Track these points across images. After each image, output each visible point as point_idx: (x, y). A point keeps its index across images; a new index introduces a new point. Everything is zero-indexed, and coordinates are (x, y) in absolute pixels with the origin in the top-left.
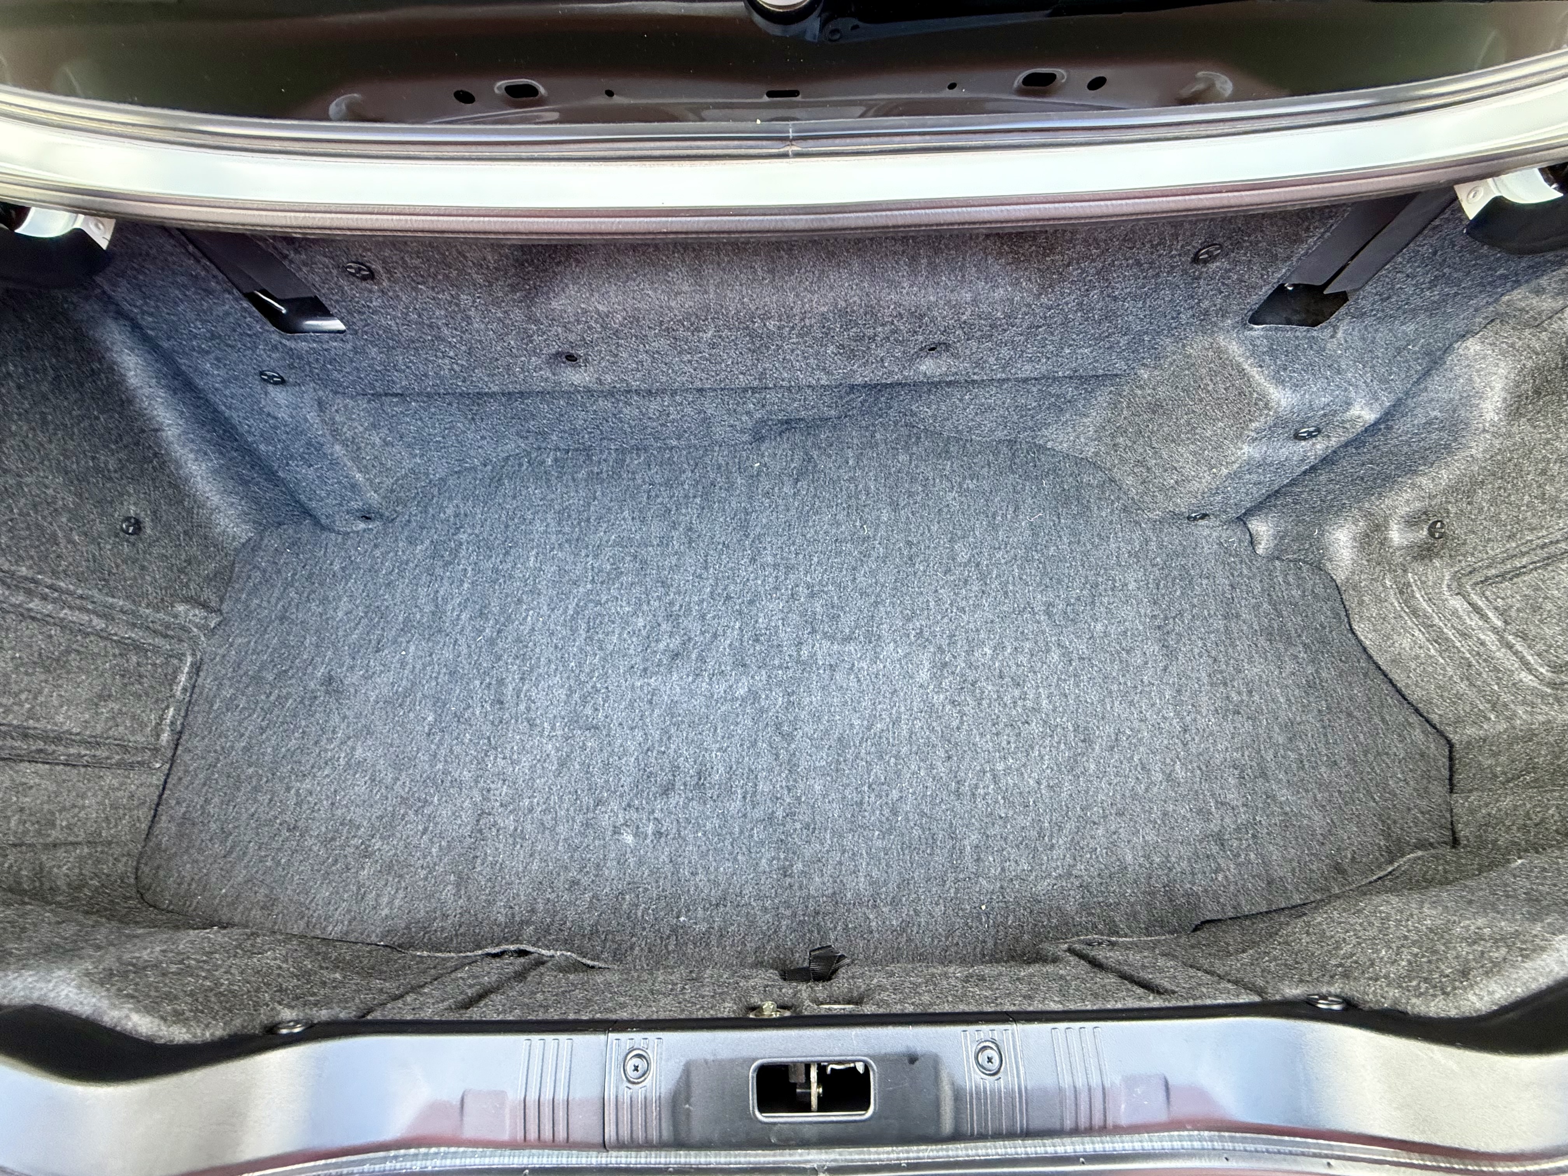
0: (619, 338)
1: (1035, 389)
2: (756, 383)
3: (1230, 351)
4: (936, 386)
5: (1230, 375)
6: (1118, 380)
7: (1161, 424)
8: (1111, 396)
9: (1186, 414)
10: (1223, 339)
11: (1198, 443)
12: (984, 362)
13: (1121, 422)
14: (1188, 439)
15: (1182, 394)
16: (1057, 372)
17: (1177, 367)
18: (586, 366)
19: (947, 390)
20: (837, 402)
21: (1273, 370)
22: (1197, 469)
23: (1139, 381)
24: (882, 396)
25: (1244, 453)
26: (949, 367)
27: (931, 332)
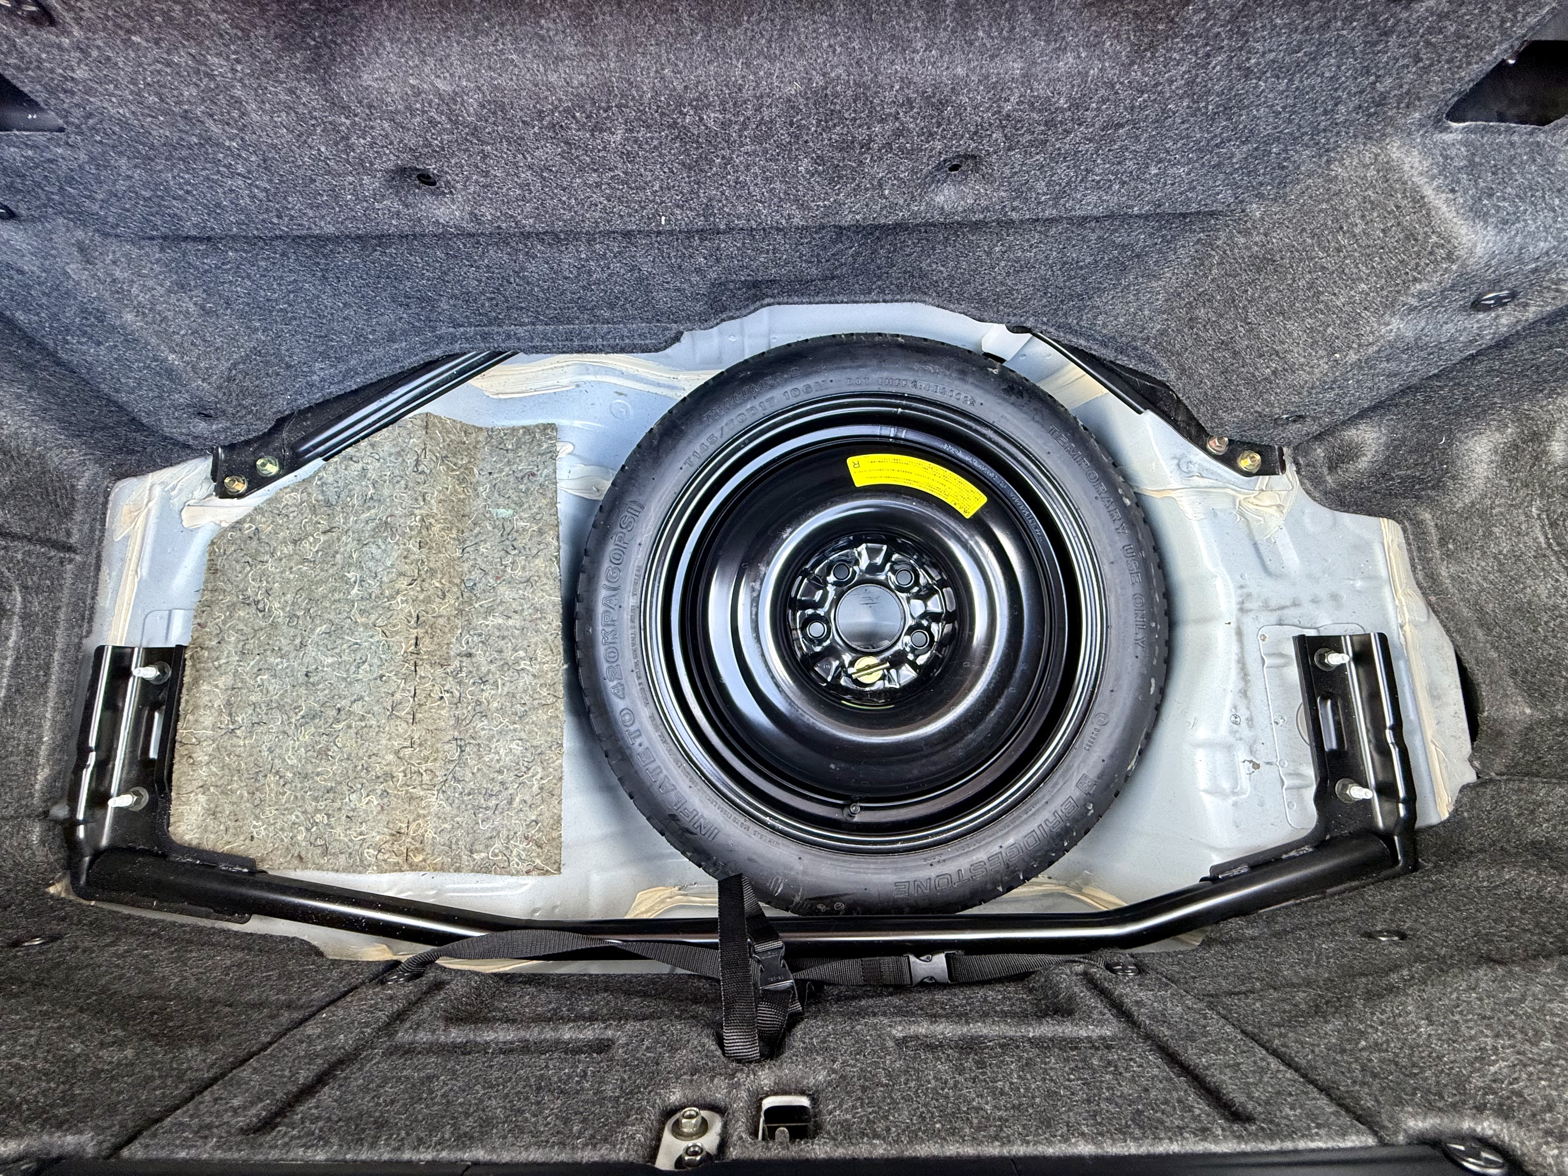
3: (1406, 167)
4: (956, 232)
5: (1398, 207)
6: (1213, 222)
7: (1267, 288)
8: (1198, 247)
9: (1310, 272)
10: (1399, 148)
11: (1320, 316)
12: (1029, 189)
13: (1207, 285)
14: (1305, 309)
15: (1309, 241)
16: (1132, 207)
17: (1311, 197)
18: (451, 192)
19: (971, 237)
20: (819, 255)
21: (1472, 197)
22: (1310, 354)
23: (1246, 222)
24: (882, 247)
25: (1391, 330)
26: (977, 198)
27: (955, 134)
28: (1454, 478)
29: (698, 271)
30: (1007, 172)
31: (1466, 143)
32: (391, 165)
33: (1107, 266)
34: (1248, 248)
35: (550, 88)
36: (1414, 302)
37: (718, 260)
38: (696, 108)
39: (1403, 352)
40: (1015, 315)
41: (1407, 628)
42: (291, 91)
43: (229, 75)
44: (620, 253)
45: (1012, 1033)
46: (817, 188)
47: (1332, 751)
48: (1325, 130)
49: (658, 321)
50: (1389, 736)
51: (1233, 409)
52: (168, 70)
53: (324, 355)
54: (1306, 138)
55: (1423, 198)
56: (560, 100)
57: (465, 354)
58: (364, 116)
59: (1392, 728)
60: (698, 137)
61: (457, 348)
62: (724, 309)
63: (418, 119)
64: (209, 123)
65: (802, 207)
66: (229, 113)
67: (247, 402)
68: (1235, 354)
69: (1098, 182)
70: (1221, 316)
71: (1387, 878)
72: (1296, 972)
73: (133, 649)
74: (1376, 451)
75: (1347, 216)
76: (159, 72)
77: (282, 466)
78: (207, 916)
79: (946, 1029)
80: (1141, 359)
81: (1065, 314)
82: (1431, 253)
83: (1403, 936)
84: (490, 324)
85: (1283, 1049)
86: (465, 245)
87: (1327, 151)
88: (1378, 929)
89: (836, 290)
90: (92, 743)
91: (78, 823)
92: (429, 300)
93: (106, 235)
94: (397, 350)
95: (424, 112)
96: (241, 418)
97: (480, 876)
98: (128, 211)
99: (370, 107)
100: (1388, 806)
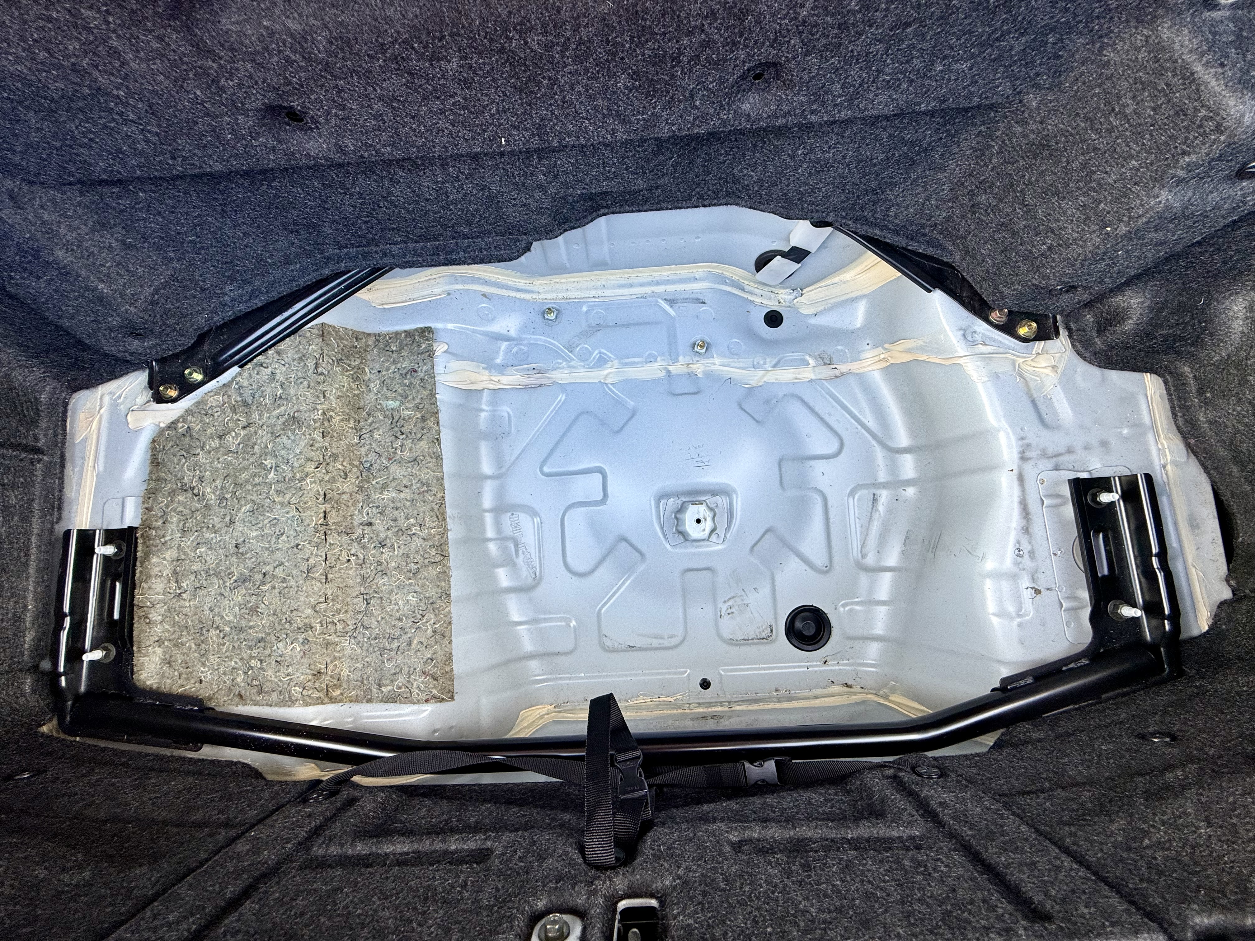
0: (336, 78)
1: (885, 135)
2: (535, 142)
3: (1177, 46)
4: (763, 139)
5: (1168, 85)
6: (992, 115)
7: (1043, 172)
8: (980, 139)
9: (1083, 154)
10: (1168, 28)
11: (1093, 194)
12: (826, 93)
13: (988, 174)
14: (1079, 189)
15: (1083, 125)
16: (919, 104)
17: (1084, 83)
18: (317, 127)
19: (776, 143)
20: (643, 167)
21: (1241, 70)
22: (1083, 230)
23: (1023, 112)
24: (698, 156)
25: (1160, 202)
26: (780, 103)
27: (756, 42)
28: (1211, 334)
29: (540, 187)
30: (806, 77)
31: (1233, 19)
32: (259, 104)
33: (898, 162)
34: (1025, 136)
35: (388, 20)
36: (1182, 174)
37: (556, 176)
38: (520, 32)
39: (1171, 222)
40: (817, 211)
41: (1169, 467)
42: (160, 39)
43: (104, 27)
44: (471, 174)
45: (833, 836)
46: (636, 103)
47: (1104, 576)
48: (1098, 17)
49: (510, 234)
50: (1155, 562)
51: (1012, 283)
52: (50, 25)
53: (232, 279)
54: (1081, 26)
55: (1192, 74)
56: (398, 32)
57: (350, 271)
58: (228, 58)
59: (1157, 555)
60: (525, 60)
61: (343, 266)
62: (566, 220)
63: (276, 59)
64: (96, 74)
65: (624, 121)
66: (110, 63)
67: (170, 322)
68: (1014, 234)
69: (888, 82)
70: (1001, 200)
71: (1155, 684)
72: (1081, 773)
73: (95, 531)
74: (1141, 314)
75: (1119, 98)
76: (43, 28)
77: (205, 374)
78: (168, 746)
79: (775, 833)
80: (929, 243)
81: (861, 208)
82: (1200, 126)
83: (1174, 738)
84: (369, 245)
85: (1074, 848)
86: (337, 176)
87: (1101, 37)
88: (1151, 730)
89: (661, 198)
90: (66, 609)
91: (61, 675)
92: (315, 226)
93: (32, 183)
94: (292, 271)
95: (280, 51)
96: (167, 335)
97: (388, 705)
98: (45, 160)
99: (232, 50)
100: (1154, 622)
